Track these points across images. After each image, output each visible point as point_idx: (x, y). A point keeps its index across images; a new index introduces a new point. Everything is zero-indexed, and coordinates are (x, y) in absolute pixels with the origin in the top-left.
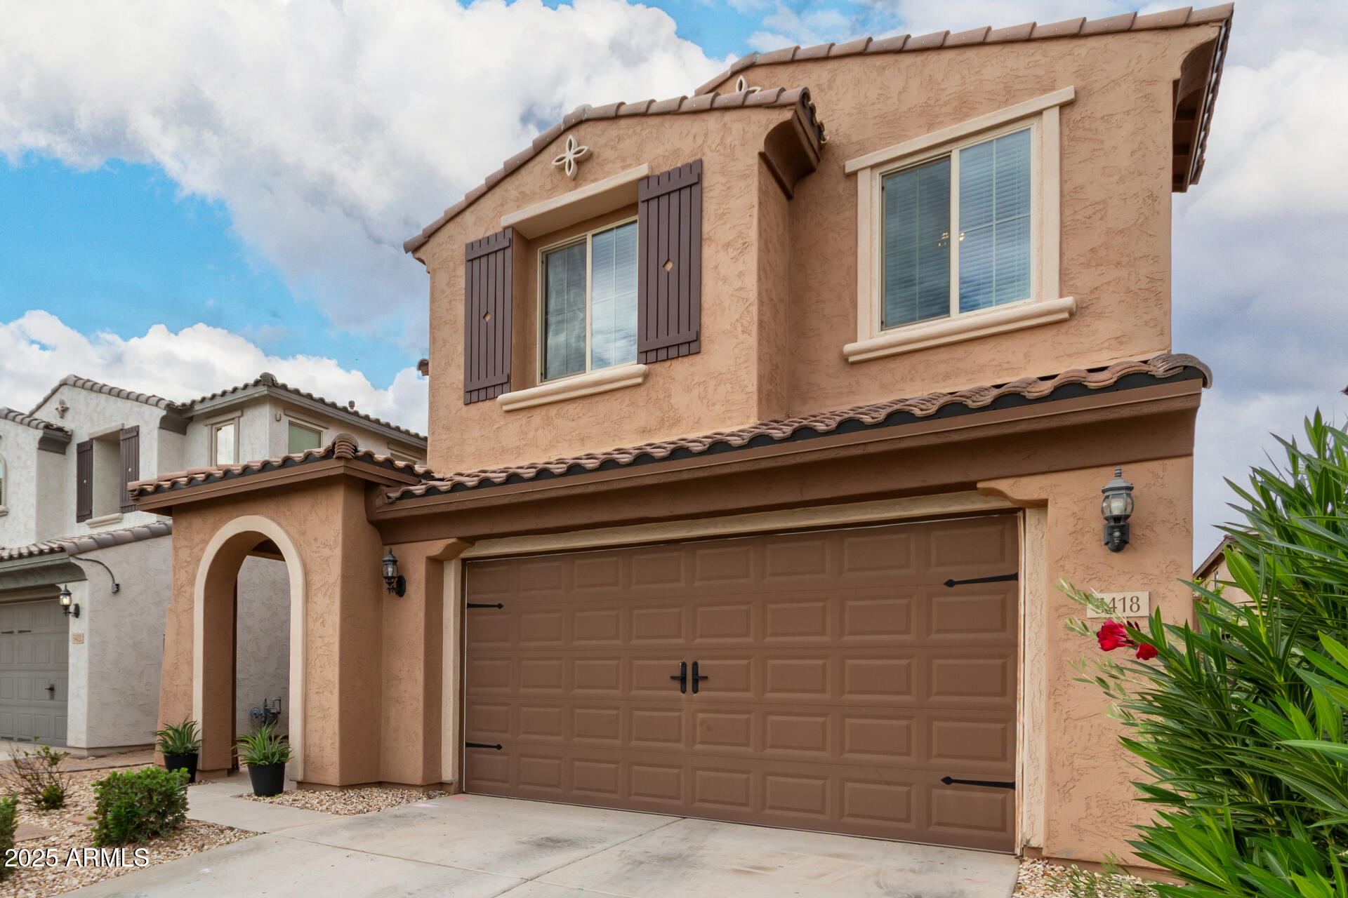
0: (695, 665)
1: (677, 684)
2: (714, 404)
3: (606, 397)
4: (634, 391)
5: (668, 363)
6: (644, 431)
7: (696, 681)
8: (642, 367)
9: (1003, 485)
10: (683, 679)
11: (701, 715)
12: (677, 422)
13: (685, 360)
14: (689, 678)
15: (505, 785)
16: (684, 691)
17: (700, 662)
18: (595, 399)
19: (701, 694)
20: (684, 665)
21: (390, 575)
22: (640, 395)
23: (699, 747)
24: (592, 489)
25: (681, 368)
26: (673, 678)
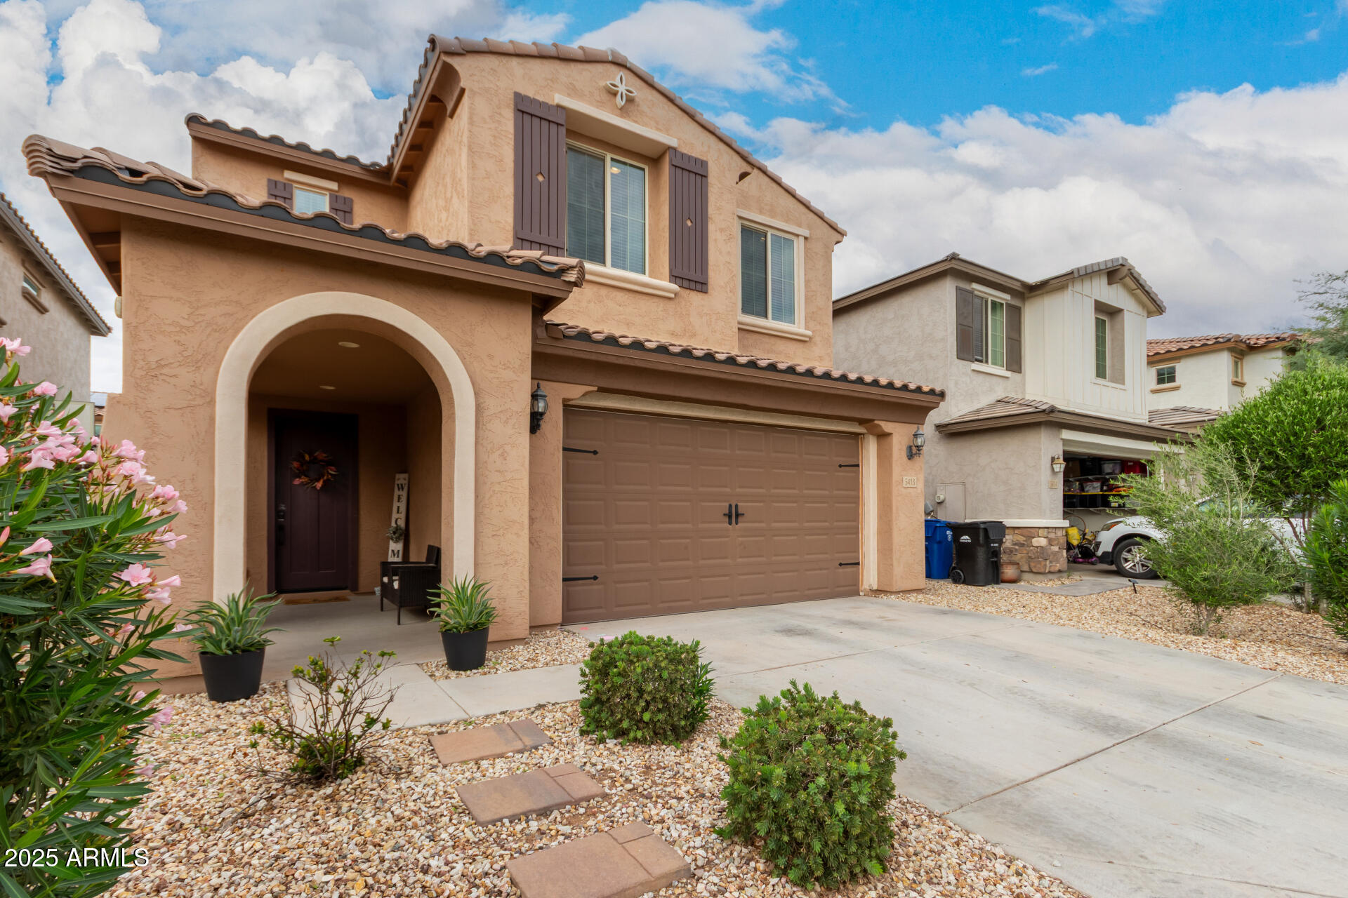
0: (737, 506)
1: (726, 519)
2: (715, 332)
3: (647, 298)
4: (666, 301)
5: (688, 291)
6: (673, 334)
7: (737, 515)
8: (675, 287)
9: (882, 424)
10: (730, 516)
11: (740, 539)
12: (693, 335)
13: (698, 293)
14: (733, 515)
15: (600, 611)
16: (730, 523)
17: (739, 504)
18: (638, 296)
19: (739, 524)
20: (730, 506)
21: (540, 410)
22: (670, 305)
23: (740, 560)
24: (734, 378)
25: (695, 298)
26: (725, 515)
